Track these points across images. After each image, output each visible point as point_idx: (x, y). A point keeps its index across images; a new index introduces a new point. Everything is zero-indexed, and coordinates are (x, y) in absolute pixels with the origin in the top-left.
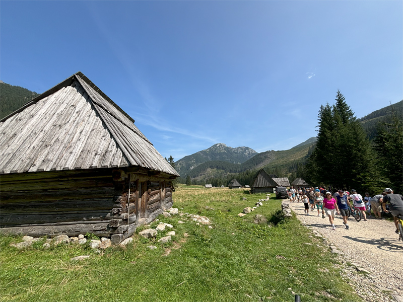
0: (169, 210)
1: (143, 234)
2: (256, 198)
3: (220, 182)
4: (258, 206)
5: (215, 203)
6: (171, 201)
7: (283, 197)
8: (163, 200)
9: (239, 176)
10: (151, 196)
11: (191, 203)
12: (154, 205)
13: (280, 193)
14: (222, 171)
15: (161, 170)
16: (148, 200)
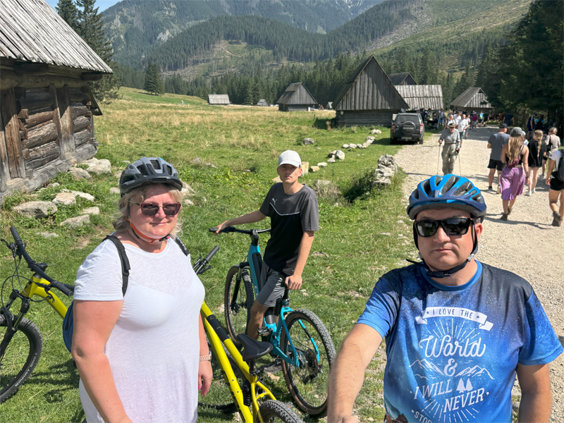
0: (85, 163)
1: (23, 211)
2: (341, 139)
3: (255, 89)
4: (332, 159)
5: (225, 149)
6: (92, 142)
7: (407, 139)
8: (67, 139)
9: (315, 74)
10: (32, 126)
11: (157, 147)
12: (42, 150)
13: (401, 128)
14: (264, 52)
15: (49, 60)
16: (23, 137)
